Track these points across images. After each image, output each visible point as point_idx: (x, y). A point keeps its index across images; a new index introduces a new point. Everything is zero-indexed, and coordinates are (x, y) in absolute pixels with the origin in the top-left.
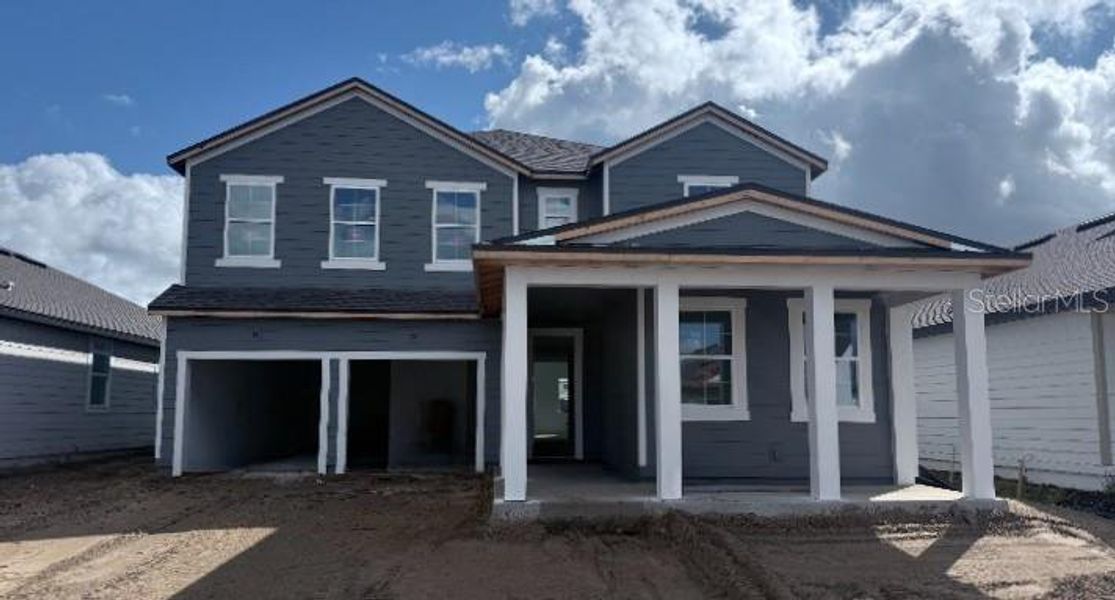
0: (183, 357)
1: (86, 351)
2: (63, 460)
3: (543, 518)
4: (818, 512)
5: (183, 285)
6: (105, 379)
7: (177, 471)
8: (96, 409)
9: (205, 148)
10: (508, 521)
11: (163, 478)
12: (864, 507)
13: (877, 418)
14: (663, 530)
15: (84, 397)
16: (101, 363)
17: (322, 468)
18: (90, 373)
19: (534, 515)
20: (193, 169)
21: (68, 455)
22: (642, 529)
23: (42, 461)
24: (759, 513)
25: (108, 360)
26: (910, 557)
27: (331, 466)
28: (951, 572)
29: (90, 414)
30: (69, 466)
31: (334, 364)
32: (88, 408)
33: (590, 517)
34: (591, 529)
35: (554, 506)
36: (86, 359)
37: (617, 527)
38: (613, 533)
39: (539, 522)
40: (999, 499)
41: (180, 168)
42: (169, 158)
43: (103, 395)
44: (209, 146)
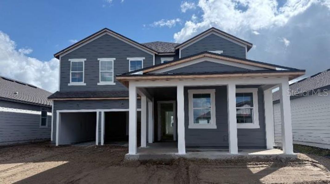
0: (58, 112)
1: (39, 110)
2: (33, 141)
3: (140, 160)
4: (230, 158)
5: (59, 91)
6: (46, 119)
7: (57, 145)
8: (43, 127)
9: (64, 51)
10: (129, 160)
11: (53, 146)
12: (246, 156)
13: (260, 127)
14: (177, 163)
15: (39, 124)
16: (44, 114)
17: (97, 144)
18: (41, 117)
19: (136, 159)
20: (62, 57)
21: (35, 140)
22: (171, 163)
23: (26, 142)
24: (209, 158)
25: (46, 113)
26: (253, 173)
27: (100, 143)
28: (262, 180)
29: (41, 128)
30: (34, 143)
31: (100, 113)
32: (41, 127)
33: (155, 159)
34: (155, 163)
35: (143, 156)
36: (40, 113)
37: (163, 162)
38: (162, 164)
39: (139, 160)
40: (294, 154)
41: (58, 57)
42: (54, 55)
43: (46, 123)
44: (65, 51)
